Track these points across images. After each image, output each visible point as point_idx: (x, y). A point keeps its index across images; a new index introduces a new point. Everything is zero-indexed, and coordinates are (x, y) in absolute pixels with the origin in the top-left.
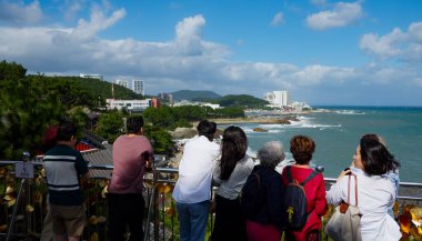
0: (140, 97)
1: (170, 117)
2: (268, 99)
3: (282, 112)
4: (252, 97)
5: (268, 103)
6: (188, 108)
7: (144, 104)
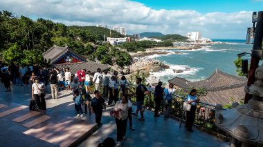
0: (123, 36)
1: (135, 47)
2: (188, 37)
3: (195, 43)
4: (180, 36)
5: (187, 38)
6: (145, 42)
7: (124, 40)
